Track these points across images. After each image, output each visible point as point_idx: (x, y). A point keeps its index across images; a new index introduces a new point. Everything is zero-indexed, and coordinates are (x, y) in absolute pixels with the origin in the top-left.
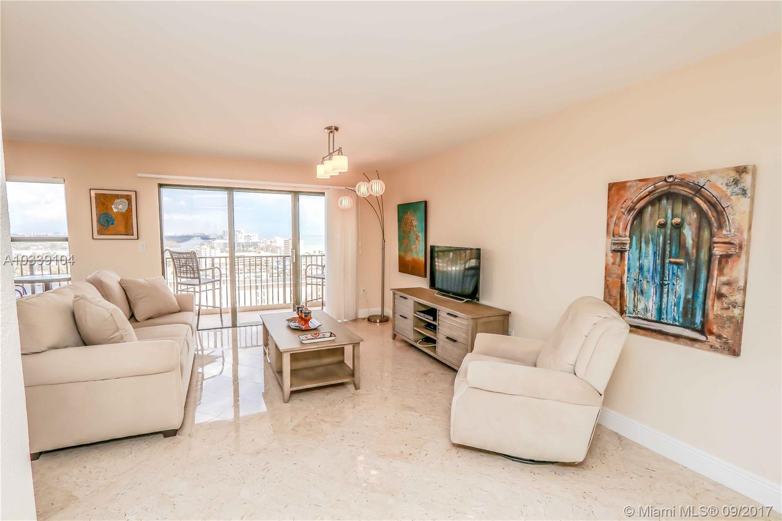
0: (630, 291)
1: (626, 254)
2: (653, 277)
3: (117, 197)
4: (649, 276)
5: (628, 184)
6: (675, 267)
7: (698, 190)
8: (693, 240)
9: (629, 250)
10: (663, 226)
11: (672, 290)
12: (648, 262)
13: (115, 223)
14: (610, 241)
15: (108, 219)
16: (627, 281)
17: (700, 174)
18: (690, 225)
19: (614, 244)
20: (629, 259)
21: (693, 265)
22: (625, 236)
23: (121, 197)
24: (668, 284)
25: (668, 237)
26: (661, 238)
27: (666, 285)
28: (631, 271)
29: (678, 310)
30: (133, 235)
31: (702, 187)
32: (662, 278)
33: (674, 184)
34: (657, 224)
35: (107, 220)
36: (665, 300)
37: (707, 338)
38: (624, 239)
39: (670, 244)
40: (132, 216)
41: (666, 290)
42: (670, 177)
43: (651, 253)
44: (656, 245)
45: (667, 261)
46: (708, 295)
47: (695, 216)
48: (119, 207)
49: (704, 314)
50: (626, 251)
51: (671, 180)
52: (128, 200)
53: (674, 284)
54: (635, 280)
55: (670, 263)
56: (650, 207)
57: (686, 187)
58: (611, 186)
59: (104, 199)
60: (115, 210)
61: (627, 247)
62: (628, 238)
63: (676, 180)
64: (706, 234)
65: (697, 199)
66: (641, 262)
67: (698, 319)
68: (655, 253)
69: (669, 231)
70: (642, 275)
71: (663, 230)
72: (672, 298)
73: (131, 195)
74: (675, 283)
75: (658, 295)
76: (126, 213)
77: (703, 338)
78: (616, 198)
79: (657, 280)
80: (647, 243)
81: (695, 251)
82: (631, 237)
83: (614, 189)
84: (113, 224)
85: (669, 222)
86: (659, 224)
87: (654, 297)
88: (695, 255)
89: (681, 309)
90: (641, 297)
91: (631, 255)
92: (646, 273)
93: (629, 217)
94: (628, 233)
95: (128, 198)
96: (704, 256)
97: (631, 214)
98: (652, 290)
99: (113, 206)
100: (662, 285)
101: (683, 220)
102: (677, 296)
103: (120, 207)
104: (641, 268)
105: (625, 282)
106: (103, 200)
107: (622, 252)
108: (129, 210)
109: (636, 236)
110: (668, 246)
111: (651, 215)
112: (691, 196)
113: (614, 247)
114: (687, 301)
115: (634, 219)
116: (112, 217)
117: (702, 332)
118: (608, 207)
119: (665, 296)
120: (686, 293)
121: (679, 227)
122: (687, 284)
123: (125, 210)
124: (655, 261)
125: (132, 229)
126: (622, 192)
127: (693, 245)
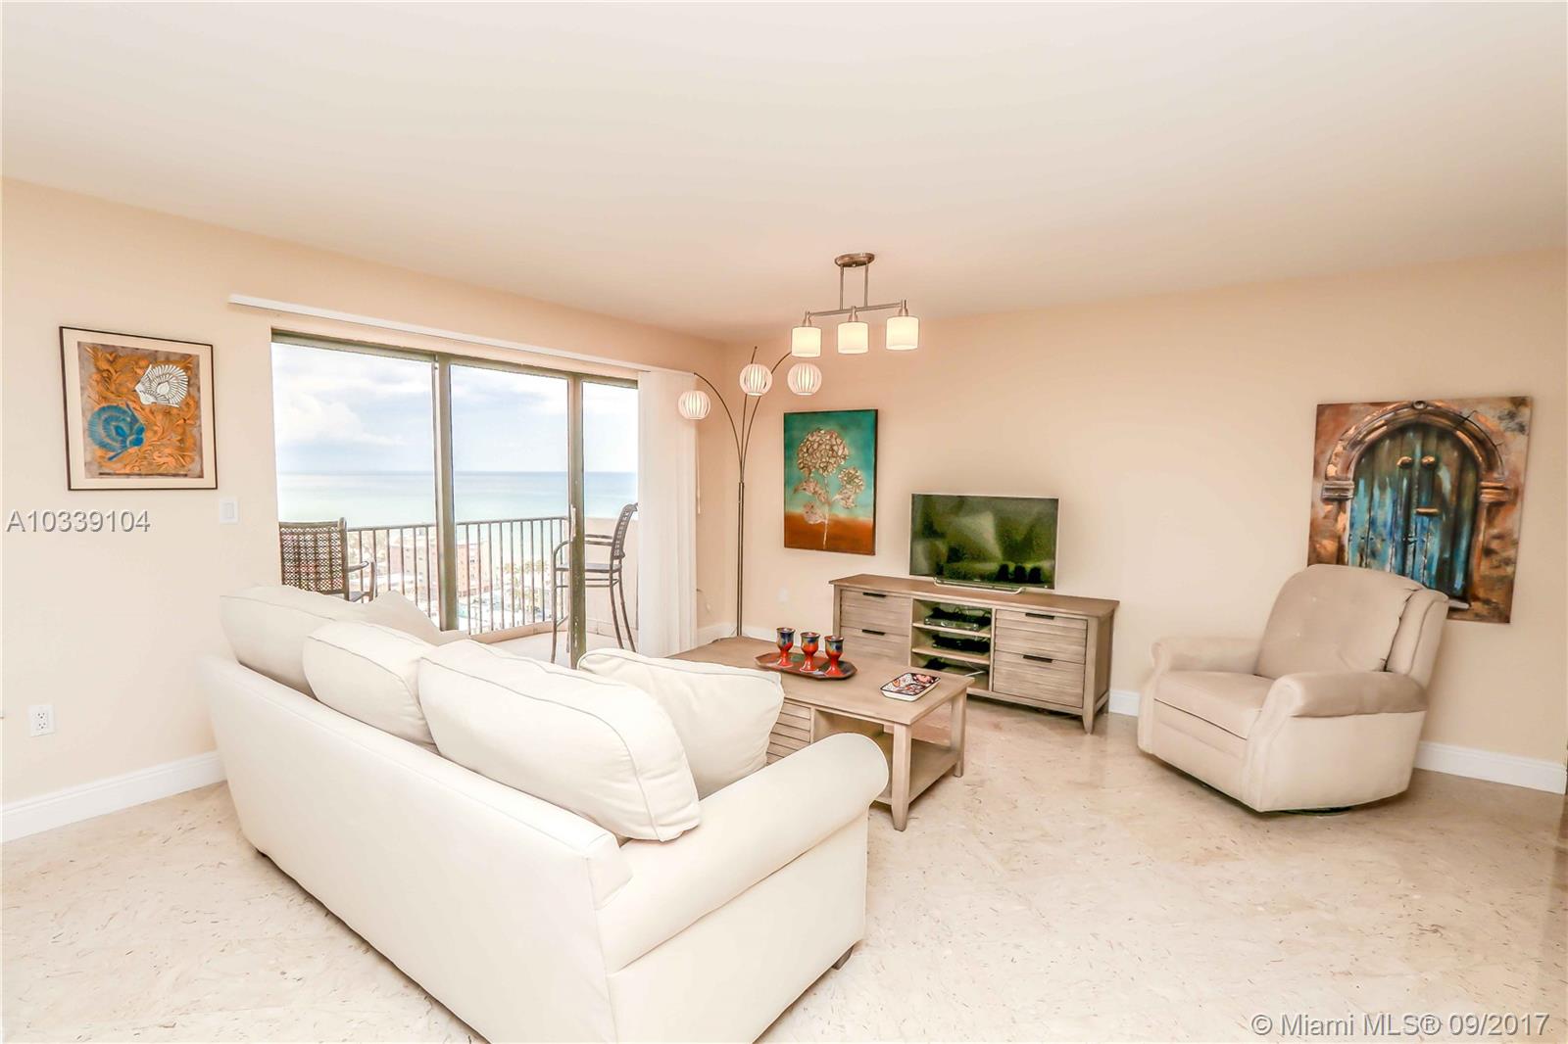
0: (1353, 555)
1: (1349, 503)
2: (1391, 534)
3: (154, 358)
4: (1385, 532)
5: (1352, 408)
6: (1426, 519)
7: (1460, 422)
8: (1451, 483)
9: (1353, 499)
10: (1405, 466)
11: (1421, 549)
12: (1385, 513)
13: (147, 436)
14: (1319, 486)
15: (122, 424)
16: (1349, 540)
17: (1462, 401)
18: (1447, 465)
19: (1327, 490)
20: (1352, 510)
21: (1452, 515)
22: (1347, 479)
23: (168, 359)
24: (1415, 542)
25: (1416, 481)
26: (1405, 482)
27: (1411, 543)
28: (1355, 526)
29: (1429, 574)
30: (201, 476)
31: (1466, 419)
32: (1406, 533)
33: (1425, 413)
34: (1399, 463)
35: (117, 428)
36: (1409, 562)
37: (1470, 606)
38: (1345, 482)
39: (1419, 489)
40: (198, 417)
41: (1411, 548)
42: (1420, 402)
43: (1388, 501)
44: (1397, 489)
45: (1414, 511)
46: (1472, 552)
47: (1456, 454)
48: (159, 389)
49: (1467, 576)
50: (1347, 499)
51: (1421, 407)
52: (186, 369)
53: (1423, 542)
54: (1363, 538)
55: (1419, 514)
56: (1388, 442)
57: (1443, 418)
58: (1322, 409)
59: (111, 362)
60: (146, 400)
61: (1350, 494)
62: (1351, 482)
63: (1429, 408)
64: (1470, 477)
65: (1459, 433)
66: (1372, 514)
67: (1459, 583)
68: (1395, 503)
69: (1417, 473)
70: (1374, 531)
71: (1408, 471)
72: (1421, 559)
73: (198, 356)
74: (1425, 539)
75: (1399, 557)
76: (180, 409)
77: (1465, 606)
78: (1331, 426)
79: (1398, 536)
80: (1383, 488)
81: (1454, 499)
82: (1356, 480)
83: (1327, 412)
84: (138, 442)
85: (1417, 461)
86: (1402, 463)
87: (1393, 559)
88: (1454, 503)
89: (1434, 572)
90: (1372, 561)
91: (1357, 504)
92: (1380, 529)
93: (1354, 453)
94: (1351, 475)
95: (188, 364)
96: (1467, 504)
97: (1357, 449)
98: (1390, 551)
99: (139, 388)
100: (1406, 544)
101: (1438, 460)
102: (1428, 555)
103: (164, 389)
104: (1372, 522)
105: (1346, 541)
106: (104, 366)
107: (1341, 502)
108: (192, 402)
109: (1366, 479)
110: (1415, 493)
111: (1390, 451)
112: (1450, 428)
113: (1327, 494)
114: (1442, 562)
115: (1362, 456)
116: (134, 420)
117: (1463, 598)
118: (1317, 438)
119: (1410, 557)
120: (1442, 551)
121: (1432, 468)
122: (1442, 540)
123: (178, 399)
124: (1395, 513)
125: (197, 458)
126: (1343, 419)
127: (1452, 491)
